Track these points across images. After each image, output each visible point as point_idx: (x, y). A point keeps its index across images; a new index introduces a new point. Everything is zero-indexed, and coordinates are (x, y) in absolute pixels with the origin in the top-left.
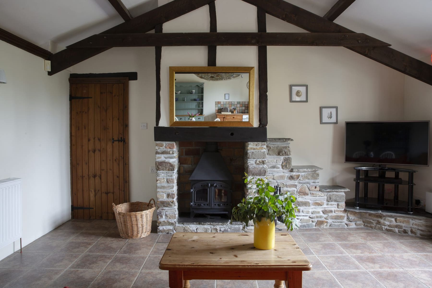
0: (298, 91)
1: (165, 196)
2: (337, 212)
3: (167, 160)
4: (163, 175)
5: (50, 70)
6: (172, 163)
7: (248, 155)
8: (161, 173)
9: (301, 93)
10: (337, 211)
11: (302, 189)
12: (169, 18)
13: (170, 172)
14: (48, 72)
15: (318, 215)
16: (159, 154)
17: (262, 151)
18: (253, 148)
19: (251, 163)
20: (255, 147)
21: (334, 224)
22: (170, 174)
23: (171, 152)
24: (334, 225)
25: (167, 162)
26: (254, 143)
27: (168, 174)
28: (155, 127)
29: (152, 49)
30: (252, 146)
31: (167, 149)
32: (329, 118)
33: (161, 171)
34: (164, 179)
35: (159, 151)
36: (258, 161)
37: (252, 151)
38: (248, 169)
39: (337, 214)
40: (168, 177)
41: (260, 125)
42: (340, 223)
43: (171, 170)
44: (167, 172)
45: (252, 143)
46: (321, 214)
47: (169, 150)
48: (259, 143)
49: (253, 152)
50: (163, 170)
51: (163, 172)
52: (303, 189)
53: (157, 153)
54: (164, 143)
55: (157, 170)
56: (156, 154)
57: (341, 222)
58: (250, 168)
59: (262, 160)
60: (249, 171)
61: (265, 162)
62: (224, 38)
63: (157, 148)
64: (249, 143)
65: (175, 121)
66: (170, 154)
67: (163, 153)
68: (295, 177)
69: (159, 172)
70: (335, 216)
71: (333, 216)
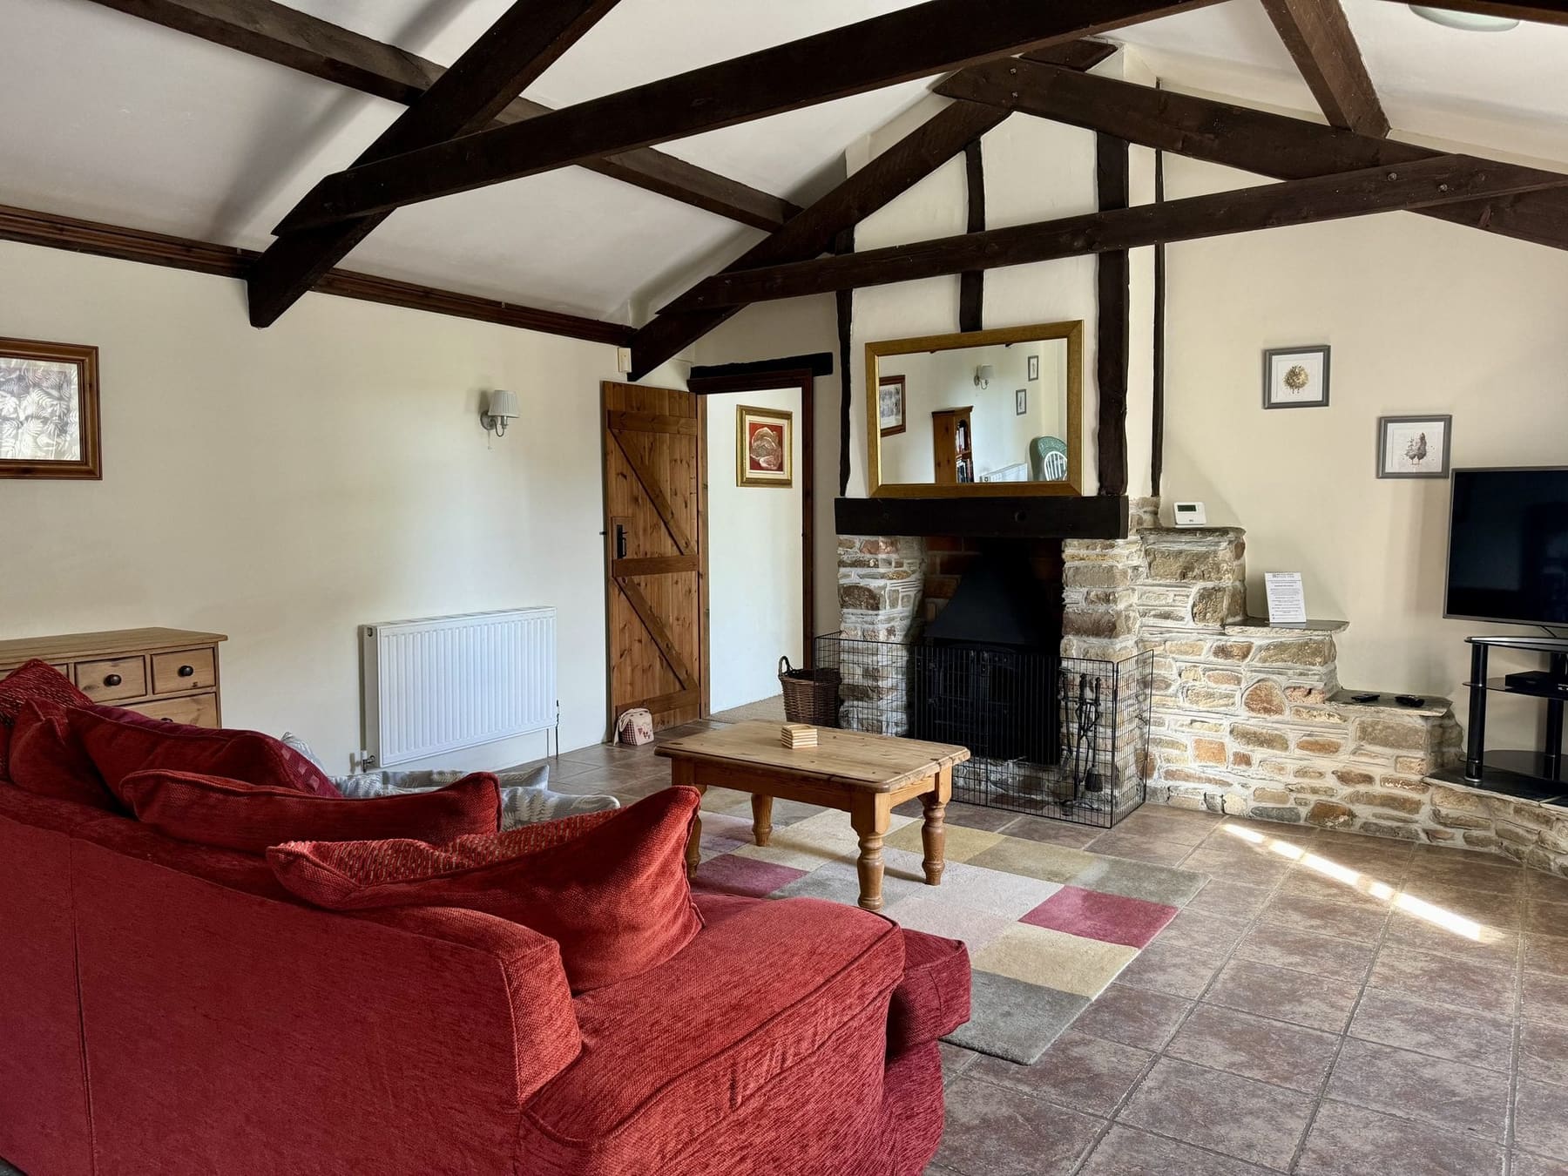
0: (1295, 368)
1: (859, 671)
2: (1391, 785)
3: (863, 583)
4: (853, 618)
5: (630, 371)
6: (876, 591)
7: (1064, 575)
8: (848, 613)
9: (1306, 376)
10: (1391, 782)
11: (1258, 692)
12: (867, 209)
13: (871, 612)
14: (628, 374)
15: (1316, 783)
16: (846, 567)
17: (1104, 566)
18: (1079, 555)
19: (1074, 597)
20: (1083, 552)
21: (1374, 824)
22: (868, 619)
23: (872, 564)
24: (1374, 827)
25: (862, 587)
26: (1081, 541)
27: (866, 619)
28: (836, 500)
29: (829, 299)
30: (1075, 551)
31: (863, 555)
32: (1412, 458)
33: (850, 610)
34: (856, 629)
35: (845, 558)
36: (1093, 594)
37: (1077, 563)
38: (1064, 616)
39: (1390, 791)
40: (866, 626)
41: (1100, 489)
42: (1400, 824)
43: (873, 609)
44: (865, 611)
45: (1075, 542)
46: (1331, 781)
47: (868, 556)
48: (1094, 541)
49: (1077, 568)
50: (854, 606)
51: (855, 611)
52: (1261, 691)
53: (842, 564)
54: (858, 540)
55: (842, 606)
56: (839, 566)
57: (1405, 821)
58: (1067, 613)
59: (1105, 592)
60: (1065, 622)
61: (1111, 598)
62: (997, 247)
63: (840, 551)
64: (1069, 541)
65: (880, 483)
66: (869, 567)
67: (856, 564)
68: (1236, 652)
69: (845, 610)
70: (1383, 796)
71: (1374, 796)
